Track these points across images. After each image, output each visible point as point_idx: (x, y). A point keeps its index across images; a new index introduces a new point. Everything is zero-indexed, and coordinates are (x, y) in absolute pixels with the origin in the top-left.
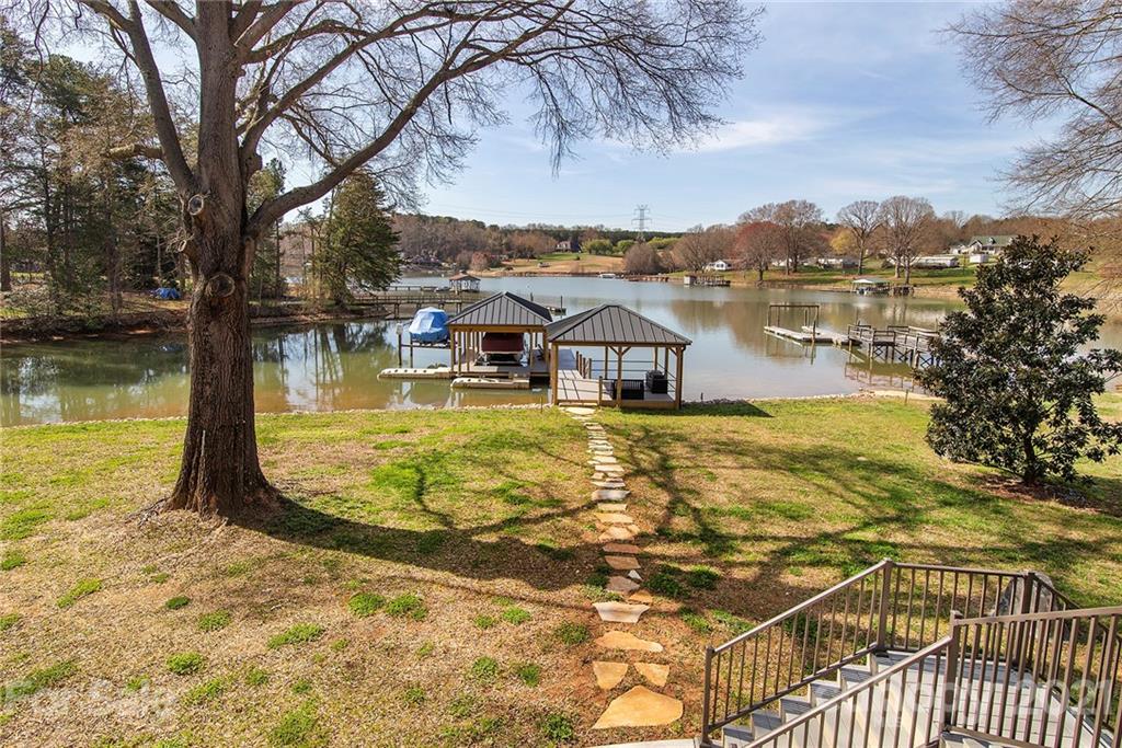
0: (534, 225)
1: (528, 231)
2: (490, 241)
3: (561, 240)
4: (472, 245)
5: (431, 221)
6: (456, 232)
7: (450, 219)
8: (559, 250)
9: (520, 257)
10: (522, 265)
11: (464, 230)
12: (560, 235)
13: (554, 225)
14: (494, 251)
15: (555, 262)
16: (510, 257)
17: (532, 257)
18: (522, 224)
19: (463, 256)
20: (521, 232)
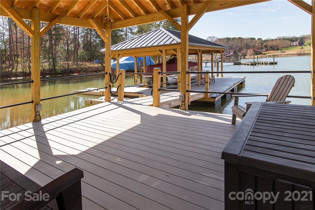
0: (280, 37)
1: (276, 40)
2: (257, 44)
3: (294, 41)
4: (248, 47)
5: (231, 40)
6: (242, 42)
7: (240, 38)
8: (291, 46)
9: (272, 50)
10: (272, 53)
11: (245, 41)
12: (292, 40)
13: (290, 36)
14: (259, 48)
15: (289, 51)
16: (267, 50)
17: (278, 50)
18: (274, 38)
19: (244, 51)
20: (272, 40)
